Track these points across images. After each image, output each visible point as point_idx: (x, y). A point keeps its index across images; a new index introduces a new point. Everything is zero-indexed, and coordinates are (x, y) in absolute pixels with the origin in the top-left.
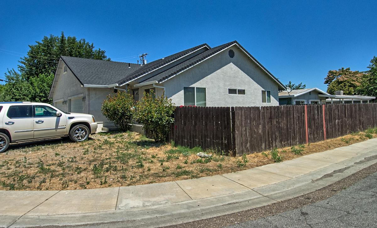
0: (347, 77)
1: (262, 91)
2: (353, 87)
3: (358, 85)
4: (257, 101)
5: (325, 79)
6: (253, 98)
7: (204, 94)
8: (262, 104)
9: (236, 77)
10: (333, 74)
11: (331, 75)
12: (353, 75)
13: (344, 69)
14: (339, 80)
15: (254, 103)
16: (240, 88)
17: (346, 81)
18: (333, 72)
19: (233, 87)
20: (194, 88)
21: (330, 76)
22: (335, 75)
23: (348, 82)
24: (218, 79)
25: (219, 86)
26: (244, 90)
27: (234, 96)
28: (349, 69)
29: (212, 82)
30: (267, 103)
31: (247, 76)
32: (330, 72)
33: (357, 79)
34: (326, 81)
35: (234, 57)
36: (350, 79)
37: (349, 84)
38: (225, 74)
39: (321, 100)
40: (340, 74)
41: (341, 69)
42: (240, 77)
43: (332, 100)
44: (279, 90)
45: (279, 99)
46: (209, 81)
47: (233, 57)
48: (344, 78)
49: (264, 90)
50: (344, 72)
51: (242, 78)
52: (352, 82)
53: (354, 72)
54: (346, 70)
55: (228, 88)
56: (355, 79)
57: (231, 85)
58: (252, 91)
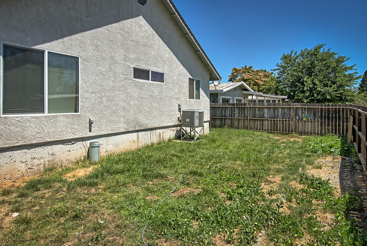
0: (251, 75)
1: (189, 79)
2: (257, 85)
3: (262, 84)
4: (182, 96)
5: (229, 76)
6: (176, 90)
7: (74, 72)
8: (189, 101)
9: (149, 47)
10: (237, 72)
11: (235, 72)
12: (256, 74)
13: (247, 67)
14: (245, 78)
15: (177, 99)
16: (155, 69)
17: (250, 79)
18: (237, 69)
19: (143, 67)
20: (43, 52)
21: (234, 74)
22: (239, 73)
23: (253, 81)
24: (111, 41)
25: (112, 58)
26: (162, 75)
27: (143, 83)
28: (251, 67)
29: (97, 46)
30: (195, 100)
31: (167, 48)
32: (235, 69)
33: (260, 77)
34: (230, 79)
35: (145, 5)
36: (254, 77)
37: (254, 83)
38: (126, 35)
39: (244, 98)
40: (243, 72)
41: (244, 67)
42: (156, 47)
43: (257, 98)
44: (211, 80)
45: (210, 94)
46: (88, 42)
47: (143, 5)
48: (249, 76)
49: (191, 77)
50: (247, 70)
51: (159, 49)
52: (256, 81)
53: (256, 71)
54: (249, 68)
55: (132, 66)
56: (258, 77)
57: (138, 59)
58: (175, 78)
